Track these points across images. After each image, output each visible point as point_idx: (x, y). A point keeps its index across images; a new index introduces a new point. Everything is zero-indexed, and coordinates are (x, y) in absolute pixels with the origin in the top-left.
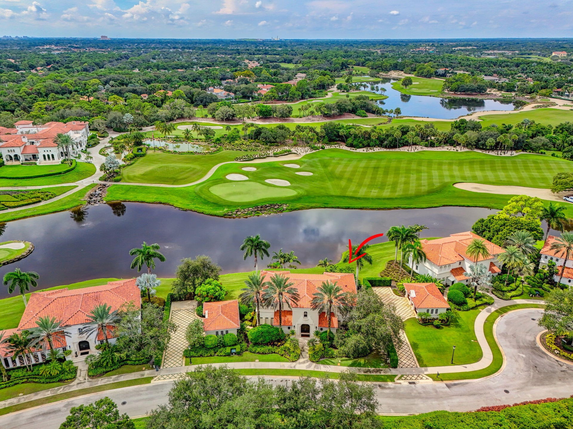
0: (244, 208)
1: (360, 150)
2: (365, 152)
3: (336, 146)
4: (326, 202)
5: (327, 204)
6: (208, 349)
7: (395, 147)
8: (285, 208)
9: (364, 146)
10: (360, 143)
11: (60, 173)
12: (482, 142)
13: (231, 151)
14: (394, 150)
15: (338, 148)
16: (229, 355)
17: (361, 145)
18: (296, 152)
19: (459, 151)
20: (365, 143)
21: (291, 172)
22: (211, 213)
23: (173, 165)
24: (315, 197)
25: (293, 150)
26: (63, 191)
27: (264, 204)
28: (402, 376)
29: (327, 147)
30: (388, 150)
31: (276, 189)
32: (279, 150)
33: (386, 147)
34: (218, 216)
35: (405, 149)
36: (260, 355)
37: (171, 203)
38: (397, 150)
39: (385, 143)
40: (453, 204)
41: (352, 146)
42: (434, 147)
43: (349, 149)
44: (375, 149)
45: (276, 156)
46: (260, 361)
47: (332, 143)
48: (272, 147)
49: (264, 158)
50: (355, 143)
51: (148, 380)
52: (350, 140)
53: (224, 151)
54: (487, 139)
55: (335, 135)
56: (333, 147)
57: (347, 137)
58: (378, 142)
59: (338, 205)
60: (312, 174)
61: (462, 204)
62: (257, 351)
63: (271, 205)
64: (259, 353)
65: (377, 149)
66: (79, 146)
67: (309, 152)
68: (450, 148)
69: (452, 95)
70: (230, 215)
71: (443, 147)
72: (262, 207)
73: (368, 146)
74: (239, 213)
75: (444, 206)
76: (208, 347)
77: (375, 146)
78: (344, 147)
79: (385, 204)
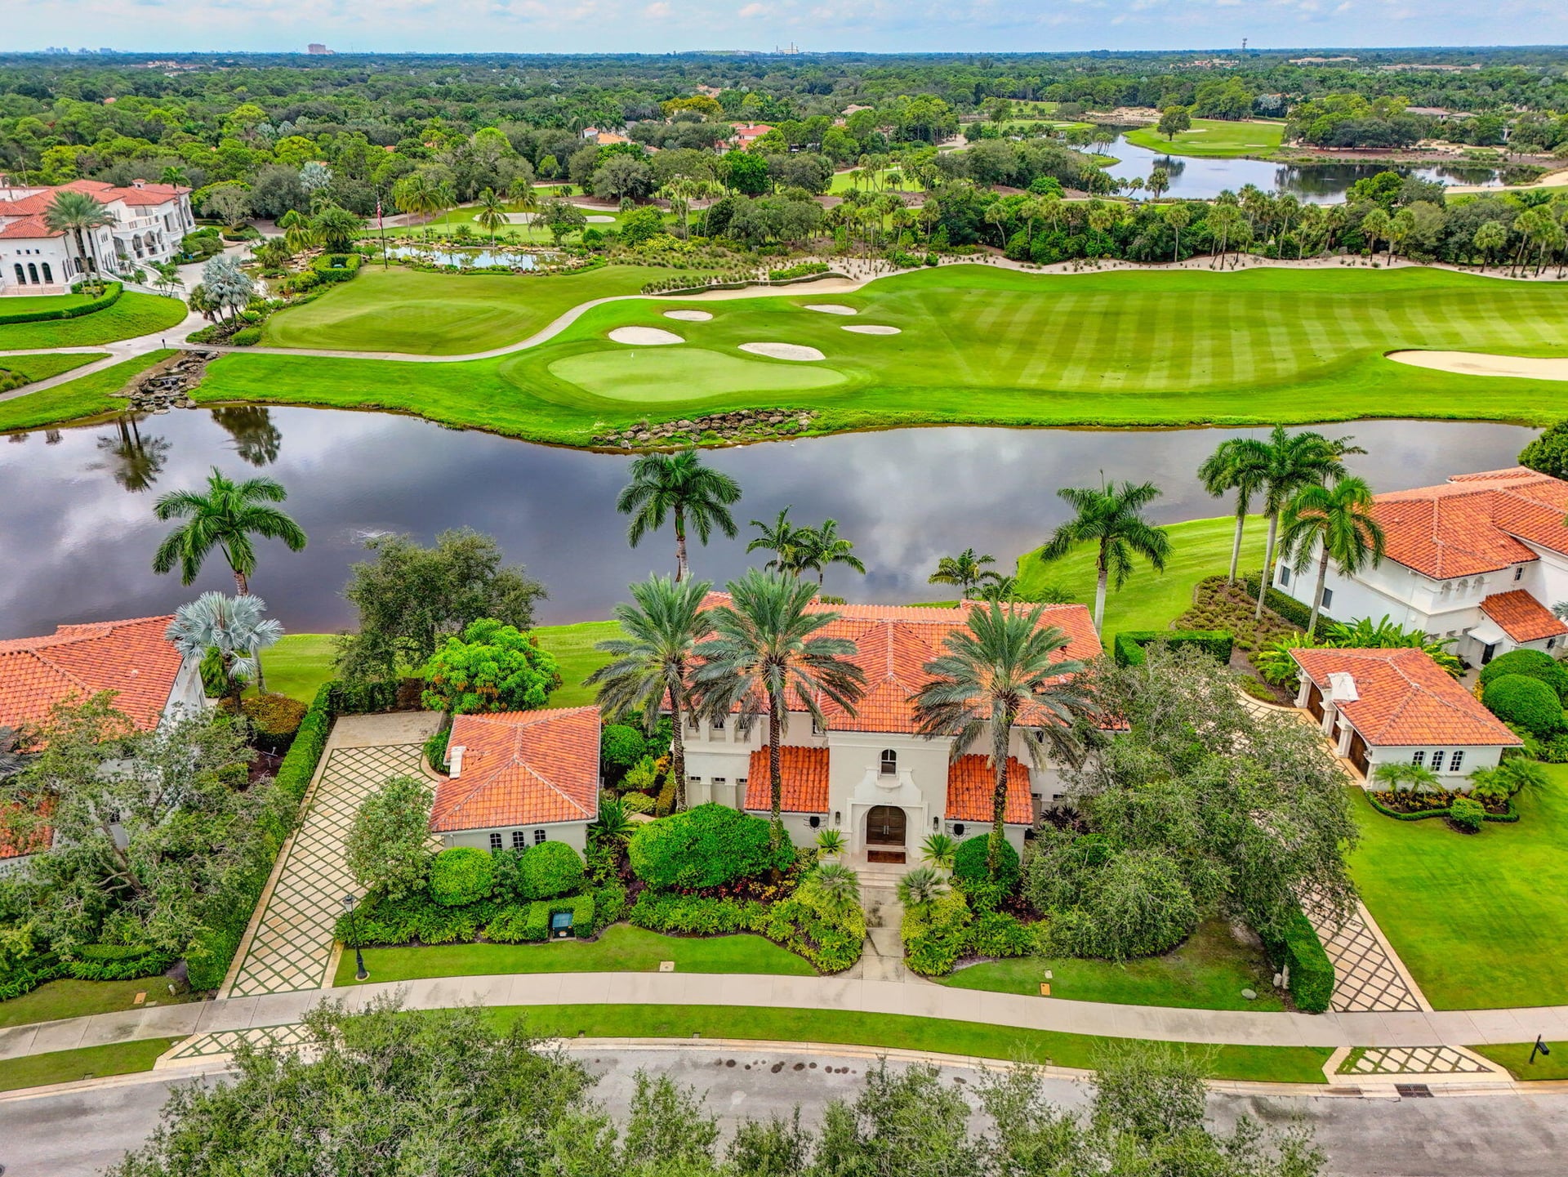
0: (664, 419)
1: (1056, 269)
2: (1070, 271)
3: (974, 256)
4: (948, 406)
5: (952, 411)
6: (447, 912)
7: (1167, 257)
8: (804, 422)
9: (1066, 256)
10: (1054, 245)
11: (56, 316)
12: (1461, 236)
13: (634, 268)
14: (1163, 267)
15: (981, 262)
16: (538, 938)
17: (1055, 252)
18: (844, 272)
19: (1384, 266)
20: (1070, 244)
21: (826, 323)
22: (547, 437)
23: (436, 302)
24: (908, 391)
25: (835, 266)
26: (55, 368)
27: (731, 410)
28: (1357, 1053)
29: (944, 261)
30: (1145, 267)
31: (777, 367)
32: (788, 266)
33: (1138, 259)
34: (572, 446)
35: (1203, 264)
36: (683, 941)
37: (415, 408)
38: (1175, 266)
39: (1137, 242)
40: (1397, 413)
41: (1025, 256)
42: (1294, 257)
43: (1015, 266)
44: (1101, 263)
45: (777, 281)
46: (678, 969)
47: (961, 248)
48: (767, 259)
49: (740, 287)
50: (1036, 246)
52: (1019, 239)
53: (611, 267)
54: (1477, 225)
55: (970, 222)
56: (964, 260)
57: (1009, 231)
58: (1111, 242)
59: (990, 416)
60: (897, 331)
61: (1429, 411)
62: (670, 924)
63: (757, 413)
64: (676, 931)
65: (1108, 265)
66: (145, 250)
67: (886, 273)
68: (1349, 259)
69: (1315, 156)
70: (610, 442)
71: (1326, 258)
72: (723, 419)
73: (1081, 254)
74: (642, 436)
75: (1363, 418)
76: (449, 902)
77: (1101, 256)
78: (1001, 262)
79: (1156, 411)
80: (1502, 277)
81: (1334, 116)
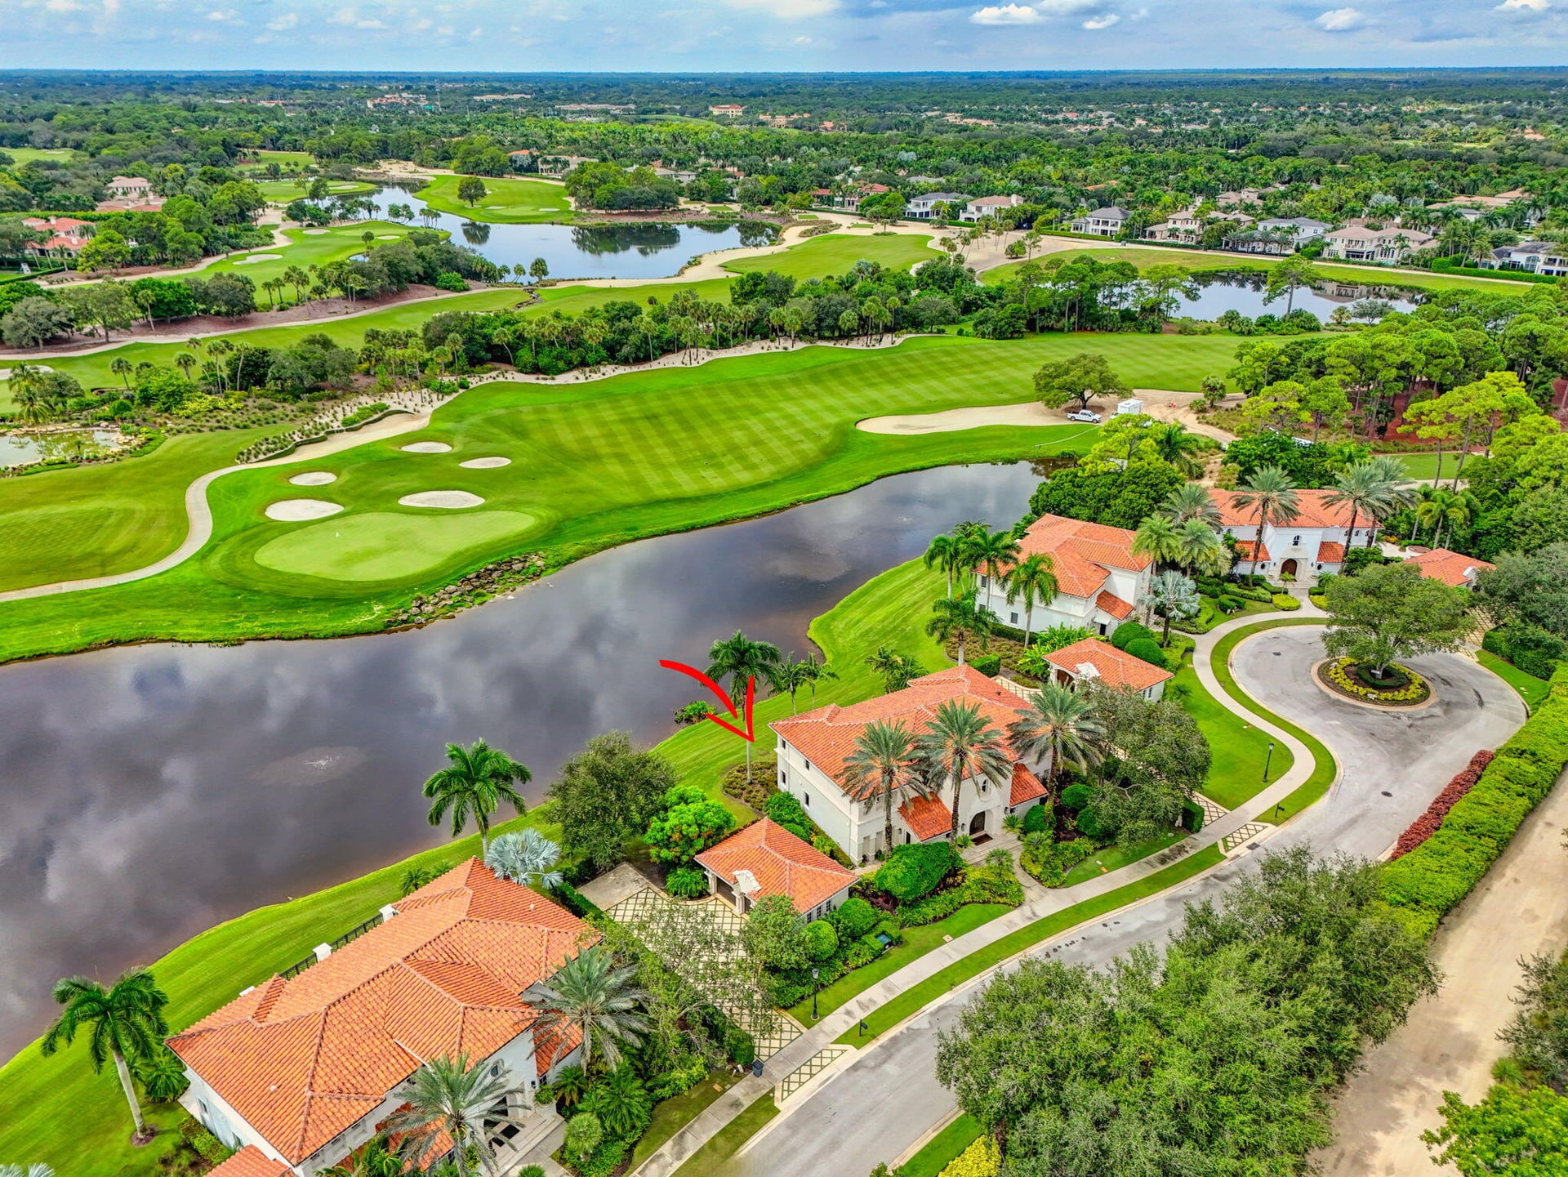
0: (432, 589)
1: (568, 378)
2: (582, 380)
3: (494, 374)
4: (629, 526)
6: (828, 962)
7: (647, 359)
8: (540, 563)
9: (571, 366)
10: (559, 358)
12: (829, 321)
14: (642, 368)
15: (501, 379)
16: (878, 955)
17: (561, 364)
18: (401, 408)
19: (791, 349)
20: (574, 356)
21: (446, 464)
22: (339, 630)
24: (591, 518)
25: (391, 401)
27: (481, 566)
29: (474, 382)
30: (635, 369)
31: (461, 517)
32: (349, 409)
33: (626, 362)
34: (369, 633)
35: (673, 361)
36: (940, 923)
37: (161, 633)
38: (654, 365)
39: (625, 350)
40: (893, 470)
41: (536, 370)
42: (729, 347)
43: (531, 379)
44: (603, 369)
45: (351, 426)
46: (954, 937)
47: (478, 368)
48: (319, 405)
49: (323, 439)
50: (543, 361)
51: (765, 1107)
52: (525, 355)
53: (175, 439)
54: (839, 315)
55: (481, 346)
56: (488, 379)
57: (514, 348)
58: (604, 353)
60: (506, 462)
61: (910, 466)
62: (931, 917)
63: (499, 565)
64: (935, 919)
65: (609, 371)
67: (437, 404)
68: (766, 343)
70: (404, 621)
71: (749, 345)
72: (478, 577)
73: (583, 364)
74: (427, 609)
75: (879, 478)
76: (824, 957)
77: (599, 363)
78: (515, 377)
80: (859, 347)
81: (611, 186)
